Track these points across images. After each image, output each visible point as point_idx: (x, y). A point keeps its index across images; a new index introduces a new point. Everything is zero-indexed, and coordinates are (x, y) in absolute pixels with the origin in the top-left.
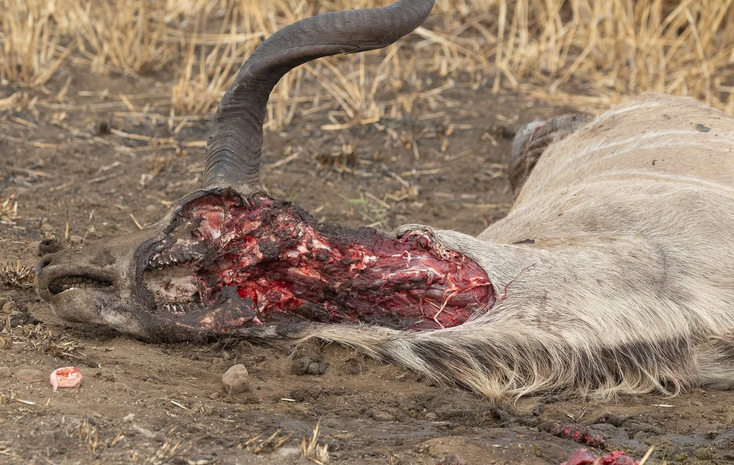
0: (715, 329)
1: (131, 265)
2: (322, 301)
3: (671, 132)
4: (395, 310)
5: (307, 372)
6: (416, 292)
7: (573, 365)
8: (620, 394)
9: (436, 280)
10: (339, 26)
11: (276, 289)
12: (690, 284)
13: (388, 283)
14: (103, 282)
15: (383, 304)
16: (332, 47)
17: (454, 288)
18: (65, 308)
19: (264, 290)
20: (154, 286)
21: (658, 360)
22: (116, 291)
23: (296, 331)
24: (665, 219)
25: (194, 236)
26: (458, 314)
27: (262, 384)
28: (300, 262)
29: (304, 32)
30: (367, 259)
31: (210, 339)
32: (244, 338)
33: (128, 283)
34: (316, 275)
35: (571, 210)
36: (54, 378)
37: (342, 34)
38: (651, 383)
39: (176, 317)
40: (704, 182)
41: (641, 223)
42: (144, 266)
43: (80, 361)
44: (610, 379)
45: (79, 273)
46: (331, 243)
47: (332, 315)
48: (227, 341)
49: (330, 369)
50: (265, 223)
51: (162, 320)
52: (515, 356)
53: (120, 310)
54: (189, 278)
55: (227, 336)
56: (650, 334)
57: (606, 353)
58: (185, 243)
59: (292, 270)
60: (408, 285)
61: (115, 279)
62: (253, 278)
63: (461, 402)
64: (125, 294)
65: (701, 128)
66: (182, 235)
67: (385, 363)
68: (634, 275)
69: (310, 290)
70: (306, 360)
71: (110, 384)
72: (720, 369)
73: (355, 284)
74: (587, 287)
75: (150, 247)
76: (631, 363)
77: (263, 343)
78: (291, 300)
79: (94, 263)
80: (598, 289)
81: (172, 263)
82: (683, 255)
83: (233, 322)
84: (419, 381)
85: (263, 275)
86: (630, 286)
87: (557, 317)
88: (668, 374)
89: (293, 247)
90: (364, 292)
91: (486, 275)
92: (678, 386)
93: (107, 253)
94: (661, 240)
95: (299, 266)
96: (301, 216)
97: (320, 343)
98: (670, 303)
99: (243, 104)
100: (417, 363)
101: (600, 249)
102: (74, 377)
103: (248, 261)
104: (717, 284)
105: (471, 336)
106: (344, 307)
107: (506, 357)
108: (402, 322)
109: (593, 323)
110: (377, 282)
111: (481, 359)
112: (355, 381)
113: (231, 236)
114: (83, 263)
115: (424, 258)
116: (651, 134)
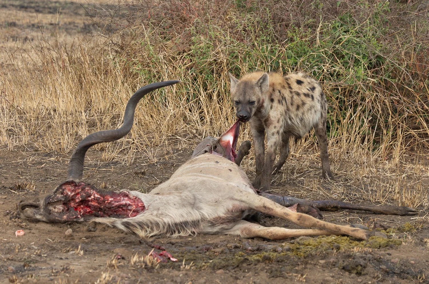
0: (208, 217)
1: (44, 202)
2: (99, 211)
3: (208, 163)
4: (118, 213)
5: (90, 231)
6: (124, 208)
7: (166, 227)
8: (180, 236)
9: (129, 205)
10: (103, 135)
11: (86, 208)
12: (202, 205)
13: (116, 206)
14: (36, 207)
15: (115, 212)
16: (101, 141)
17: (134, 206)
18: (25, 214)
19: (82, 208)
20: (51, 208)
21: (191, 226)
22: (40, 209)
23: (89, 219)
24: (196, 187)
25: (62, 193)
26: (134, 214)
27: (77, 234)
28: (92, 201)
29: (93, 137)
30: (110, 199)
31: (65, 222)
32: (75, 222)
33: (43, 207)
34: (96, 204)
35: (172, 185)
36: (17, 233)
37: (104, 137)
38: (188, 233)
39: (56, 216)
40: (214, 177)
41: (189, 188)
42: (47, 202)
43: (27, 229)
44: (177, 232)
45: (29, 204)
46: (100, 195)
47: (101, 215)
48: (70, 222)
49: (98, 230)
50: (82, 190)
51: (52, 217)
52: (150, 225)
53: (41, 214)
54: (61, 205)
55: (69, 221)
56: (189, 219)
57: (176, 224)
58: (59, 196)
59: (90, 203)
60: (122, 206)
61: (39, 206)
62: (79, 205)
63: (133, 238)
64: (42, 210)
65: (217, 162)
66: (59, 194)
67: (114, 228)
68: (185, 203)
69: (95, 208)
70: (90, 228)
71: (33, 235)
72: (210, 229)
73: (107, 206)
74: (171, 206)
75: (49, 197)
76: (183, 227)
77: (80, 223)
78: (90, 211)
79: (34, 202)
80: (174, 206)
81: (55, 201)
82: (200, 197)
83: (72, 217)
84: (122, 233)
85: (82, 204)
86: (184, 206)
87: (162, 214)
88: (193, 230)
89: (90, 196)
90: (110, 208)
91: (143, 203)
92: (196, 233)
93: (38, 199)
94: (194, 193)
95: (92, 202)
96: (93, 188)
97: (96, 223)
98: (195, 210)
99: (77, 157)
100: (122, 227)
101: (176, 195)
102: (22, 233)
103: (77, 201)
104: (209, 205)
105: (138, 220)
106: (104, 213)
107: (147, 225)
108: (120, 217)
109: (172, 216)
110: (113, 206)
111: (140, 225)
112: (104, 233)
113: (73, 194)
114: (31, 202)
115: (126, 199)
116: (203, 163)
